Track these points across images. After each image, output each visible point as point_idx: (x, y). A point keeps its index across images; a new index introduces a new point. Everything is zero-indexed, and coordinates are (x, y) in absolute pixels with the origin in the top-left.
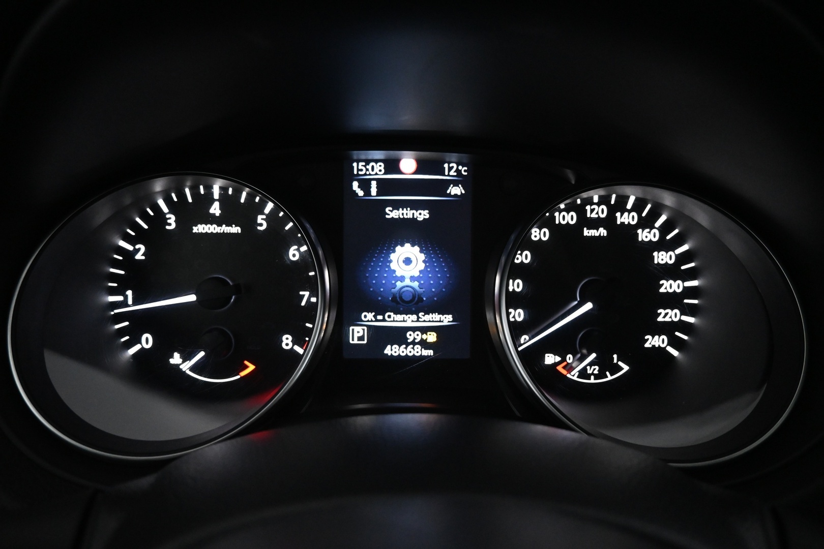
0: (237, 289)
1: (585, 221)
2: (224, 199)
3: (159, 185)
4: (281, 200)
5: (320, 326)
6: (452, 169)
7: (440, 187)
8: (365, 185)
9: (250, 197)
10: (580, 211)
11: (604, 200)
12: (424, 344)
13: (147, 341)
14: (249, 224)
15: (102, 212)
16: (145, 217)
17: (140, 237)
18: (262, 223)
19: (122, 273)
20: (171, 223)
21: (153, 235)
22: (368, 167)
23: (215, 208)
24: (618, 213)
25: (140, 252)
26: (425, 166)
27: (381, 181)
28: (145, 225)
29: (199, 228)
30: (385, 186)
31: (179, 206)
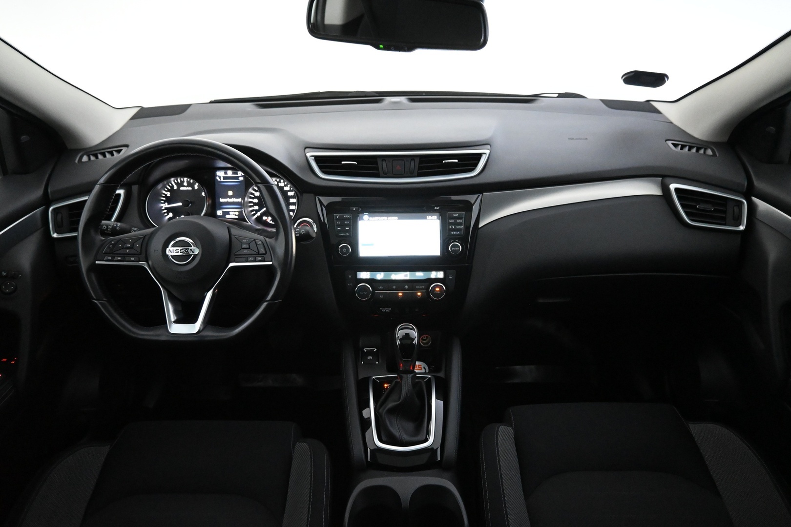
0: (191, 203)
2: (187, 181)
3: (172, 179)
4: (200, 182)
6: (240, 173)
7: (237, 178)
8: (220, 177)
9: (193, 181)
11: (276, 180)
12: (235, 215)
13: (171, 215)
14: (193, 187)
15: (160, 186)
16: (169, 186)
17: (169, 190)
18: (196, 187)
19: (164, 199)
20: (175, 187)
21: (171, 190)
22: (220, 174)
23: (185, 184)
24: (279, 183)
25: (168, 194)
26: (233, 173)
27: (223, 177)
28: (169, 188)
29: (182, 188)
30: (225, 178)
31: (177, 184)
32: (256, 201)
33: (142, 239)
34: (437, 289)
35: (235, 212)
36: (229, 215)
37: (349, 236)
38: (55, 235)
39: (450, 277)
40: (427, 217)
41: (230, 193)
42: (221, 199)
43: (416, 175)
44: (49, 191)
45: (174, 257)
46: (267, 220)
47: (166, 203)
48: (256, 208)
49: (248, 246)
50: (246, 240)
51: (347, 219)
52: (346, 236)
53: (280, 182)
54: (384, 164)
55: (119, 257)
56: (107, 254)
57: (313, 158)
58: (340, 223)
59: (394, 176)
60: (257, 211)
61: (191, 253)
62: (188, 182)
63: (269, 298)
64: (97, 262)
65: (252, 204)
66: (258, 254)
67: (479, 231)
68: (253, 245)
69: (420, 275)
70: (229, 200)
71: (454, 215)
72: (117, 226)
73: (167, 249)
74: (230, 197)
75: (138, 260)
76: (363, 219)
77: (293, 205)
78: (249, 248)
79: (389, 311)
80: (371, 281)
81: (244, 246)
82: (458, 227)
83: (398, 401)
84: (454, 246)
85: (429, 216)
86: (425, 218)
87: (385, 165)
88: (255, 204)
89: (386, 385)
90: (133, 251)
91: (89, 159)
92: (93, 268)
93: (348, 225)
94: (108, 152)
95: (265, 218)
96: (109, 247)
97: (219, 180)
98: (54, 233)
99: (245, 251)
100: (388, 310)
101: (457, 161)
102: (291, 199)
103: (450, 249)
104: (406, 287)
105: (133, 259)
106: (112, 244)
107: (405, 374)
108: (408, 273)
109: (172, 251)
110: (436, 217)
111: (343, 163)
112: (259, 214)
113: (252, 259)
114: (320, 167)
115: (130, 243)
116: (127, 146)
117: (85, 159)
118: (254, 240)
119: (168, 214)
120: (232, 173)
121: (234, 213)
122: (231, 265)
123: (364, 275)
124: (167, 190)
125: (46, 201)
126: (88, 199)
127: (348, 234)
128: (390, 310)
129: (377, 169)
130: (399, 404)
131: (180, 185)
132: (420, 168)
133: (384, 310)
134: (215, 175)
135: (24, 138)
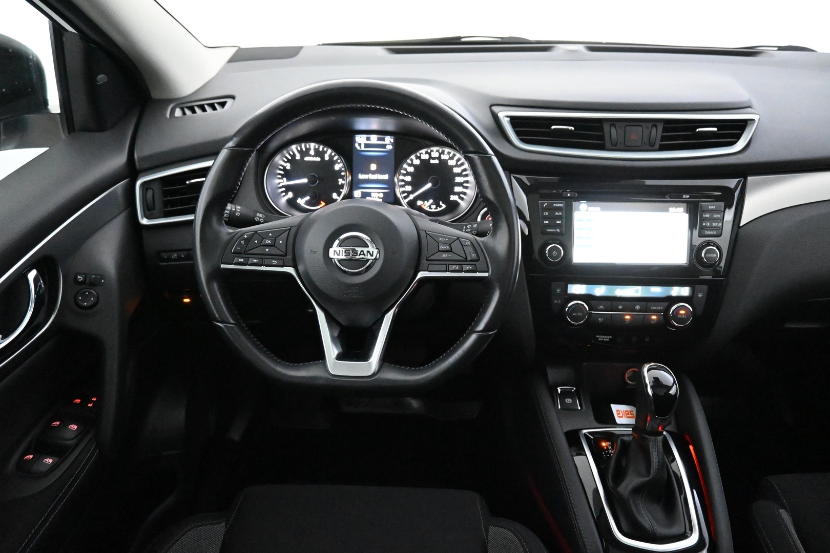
0: (319, 179)
1: (431, 158)
3: (294, 146)
4: (334, 149)
5: (344, 191)
6: (388, 140)
7: (384, 146)
8: (360, 145)
9: (323, 149)
10: (430, 154)
11: (437, 151)
12: (379, 198)
13: (290, 195)
14: (322, 157)
15: (278, 156)
16: (290, 155)
17: (288, 161)
18: (327, 157)
19: (282, 172)
20: (298, 157)
21: (292, 161)
22: (360, 140)
23: (312, 152)
24: (442, 155)
25: (288, 166)
26: (379, 139)
27: (365, 144)
28: (290, 158)
29: (307, 159)
30: (367, 146)
31: (301, 152)
32: (408, 179)
33: (287, 232)
34: (682, 312)
35: (379, 193)
36: (371, 197)
37: (561, 234)
38: (145, 221)
39: (700, 296)
40: (670, 209)
41: (373, 167)
42: (360, 175)
43: (658, 149)
44: (136, 156)
45: (341, 262)
46: (423, 206)
47: (285, 179)
48: (409, 188)
49: (448, 248)
50: (445, 238)
51: (558, 209)
52: (556, 234)
53: (444, 154)
54: (613, 130)
55: (255, 258)
56: (238, 254)
57: (509, 119)
58: (547, 214)
59: (627, 148)
60: (409, 193)
61: (369, 257)
62: (316, 150)
63: (481, 327)
64: (223, 266)
65: (403, 183)
66: (466, 260)
67: (740, 230)
68: (456, 246)
69: (656, 291)
70: (371, 177)
71: (710, 207)
72: (235, 211)
73: (331, 251)
74: (374, 173)
75: (282, 264)
76: (579, 210)
77: (460, 186)
78: (451, 251)
79: (608, 340)
80: (587, 298)
81: (442, 247)
82: (714, 224)
83: (648, 477)
84: (708, 252)
85: (672, 207)
86: (667, 210)
87: (614, 133)
88: (407, 183)
89: (604, 444)
90: (274, 251)
91: (184, 114)
92: (217, 275)
93: (559, 218)
94: (209, 105)
95: (419, 203)
96: (240, 243)
97: (358, 148)
98: (142, 218)
99: (444, 255)
100: (607, 338)
101: (715, 129)
102: (456, 178)
103: (703, 255)
104: (638, 307)
105: (275, 262)
106: (244, 239)
107: (654, 436)
108: (639, 288)
109: (337, 252)
110: (681, 209)
111: (553, 127)
112: (411, 197)
113: (457, 268)
114: (518, 134)
115: (269, 238)
116: (233, 97)
117: (178, 113)
118: (458, 238)
119: (287, 194)
120: (376, 139)
121: (377, 195)
122: (421, 275)
123: (576, 289)
124: (286, 160)
125: (132, 171)
126: (215, 165)
127: (558, 230)
128: (610, 339)
129: (602, 138)
130: (650, 480)
131: (304, 153)
132: (663, 138)
133: (601, 338)
134: (353, 142)
135: (101, 78)
